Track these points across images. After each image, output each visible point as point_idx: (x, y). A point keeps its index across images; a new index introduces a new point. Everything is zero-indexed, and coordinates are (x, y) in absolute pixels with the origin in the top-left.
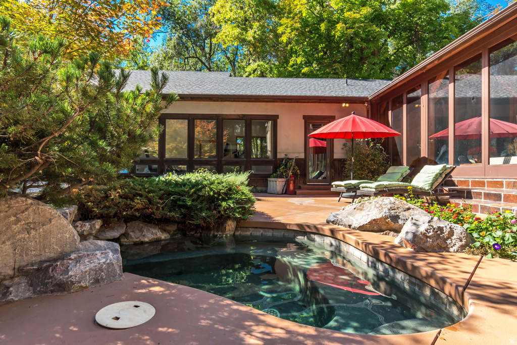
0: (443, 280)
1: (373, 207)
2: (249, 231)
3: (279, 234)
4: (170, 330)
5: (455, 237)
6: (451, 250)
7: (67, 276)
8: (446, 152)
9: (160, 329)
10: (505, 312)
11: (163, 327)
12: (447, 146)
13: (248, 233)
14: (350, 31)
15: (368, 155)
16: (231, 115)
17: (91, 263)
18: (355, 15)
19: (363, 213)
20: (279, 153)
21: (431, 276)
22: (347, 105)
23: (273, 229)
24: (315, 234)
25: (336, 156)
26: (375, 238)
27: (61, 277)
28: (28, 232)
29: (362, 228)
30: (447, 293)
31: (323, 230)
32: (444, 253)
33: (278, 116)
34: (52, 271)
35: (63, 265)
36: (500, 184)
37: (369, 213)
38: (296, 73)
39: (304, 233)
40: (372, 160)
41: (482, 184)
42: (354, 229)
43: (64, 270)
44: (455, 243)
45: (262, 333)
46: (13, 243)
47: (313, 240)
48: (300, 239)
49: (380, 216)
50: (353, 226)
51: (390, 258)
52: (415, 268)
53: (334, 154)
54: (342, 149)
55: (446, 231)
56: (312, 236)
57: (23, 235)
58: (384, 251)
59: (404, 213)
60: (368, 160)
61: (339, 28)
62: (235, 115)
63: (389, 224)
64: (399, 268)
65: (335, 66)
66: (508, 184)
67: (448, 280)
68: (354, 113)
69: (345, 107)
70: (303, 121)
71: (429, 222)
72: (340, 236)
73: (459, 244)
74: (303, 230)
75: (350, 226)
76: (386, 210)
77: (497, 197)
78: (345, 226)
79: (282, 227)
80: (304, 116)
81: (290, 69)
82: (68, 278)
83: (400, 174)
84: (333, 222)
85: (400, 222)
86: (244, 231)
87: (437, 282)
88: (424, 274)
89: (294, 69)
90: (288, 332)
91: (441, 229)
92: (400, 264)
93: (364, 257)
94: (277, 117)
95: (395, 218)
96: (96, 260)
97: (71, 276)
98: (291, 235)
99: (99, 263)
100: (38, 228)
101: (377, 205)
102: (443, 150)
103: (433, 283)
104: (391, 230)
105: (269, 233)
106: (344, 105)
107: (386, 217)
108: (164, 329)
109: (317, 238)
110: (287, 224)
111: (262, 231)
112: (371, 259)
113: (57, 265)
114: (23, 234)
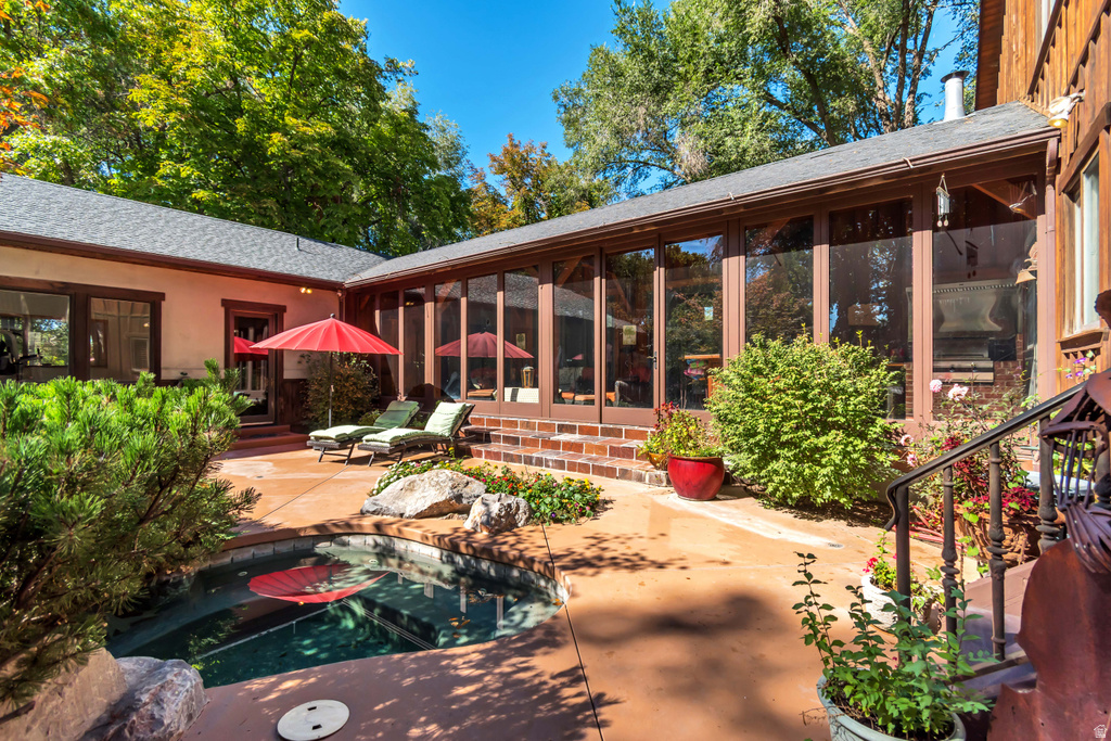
0: (532, 560)
1: (427, 486)
2: (229, 554)
3: (284, 548)
4: (388, 703)
5: (521, 511)
6: (520, 525)
7: (163, 728)
8: (458, 381)
9: (377, 708)
10: (582, 574)
11: (377, 705)
12: (459, 374)
13: (227, 560)
14: (295, 153)
15: (349, 376)
16: (23, 280)
17: (178, 695)
18: (305, 128)
19: (417, 494)
20: (166, 369)
21: (521, 557)
22: (309, 291)
23: (273, 542)
24: (349, 534)
25: (287, 375)
26: (443, 526)
27: (155, 733)
28: (60, 694)
29: (420, 516)
30: (536, 570)
31: (360, 526)
32: (515, 530)
33: (164, 294)
34: (131, 733)
35: (142, 718)
36: (514, 424)
37: (425, 494)
38: (176, 197)
39: (332, 537)
40: (355, 384)
41: (497, 423)
42: (410, 517)
43: (150, 723)
44: (521, 517)
45: (464, 663)
46: (42, 724)
47: (345, 544)
48: (323, 547)
49: (444, 498)
50: (407, 515)
51: (474, 548)
52: (502, 554)
53: (285, 372)
54: (299, 362)
55: (514, 506)
56: (345, 538)
57: (54, 703)
58: (464, 543)
59: (465, 489)
60: (347, 384)
61: (276, 141)
62: (38, 281)
63: (455, 506)
64: (484, 557)
65: (265, 203)
66: (523, 424)
67: (537, 559)
68: (334, 317)
69: (306, 293)
70: (222, 310)
71: (499, 500)
72: (392, 531)
73: (524, 517)
74: (325, 532)
75: (402, 515)
76: (448, 490)
77: (515, 441)
78: (394, 515)
79: (292, 534)
80: (223, 300)
81: (160, 182)
82: (165, 730)
83: (408, 414)
84: (373, 513)
85: (465, 502)
86: (218, 559)
87: (525, 563)
88: (511, 557)
89: (171, 183)
90: (481, 652)
91: (509, 505)
92: (484, 552)
93: (436, 553)
94: (162, 296)
95: (459, 498)
96: (181, 689)
97: (169, 725)
98: (306, 545)
99: (187, 691)
100: (71, 680)
101: (433, 483)
102: (453, 377)
103: (521, 564)
104: (455, 512)
105: (268, 550)
106: (303, 290)
107: (451, 499)
108: (381, 706)
109: (352, 540)
110: (300, 529)
111: (252, 550)
112: (445, 553)
113: (134, 722)
114: (53, 700)
